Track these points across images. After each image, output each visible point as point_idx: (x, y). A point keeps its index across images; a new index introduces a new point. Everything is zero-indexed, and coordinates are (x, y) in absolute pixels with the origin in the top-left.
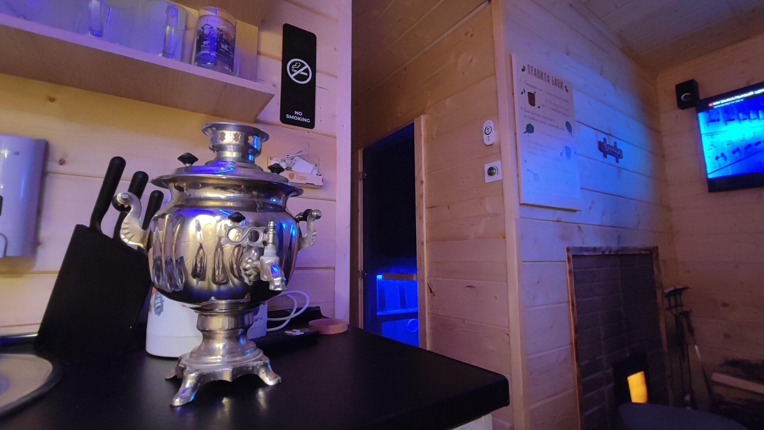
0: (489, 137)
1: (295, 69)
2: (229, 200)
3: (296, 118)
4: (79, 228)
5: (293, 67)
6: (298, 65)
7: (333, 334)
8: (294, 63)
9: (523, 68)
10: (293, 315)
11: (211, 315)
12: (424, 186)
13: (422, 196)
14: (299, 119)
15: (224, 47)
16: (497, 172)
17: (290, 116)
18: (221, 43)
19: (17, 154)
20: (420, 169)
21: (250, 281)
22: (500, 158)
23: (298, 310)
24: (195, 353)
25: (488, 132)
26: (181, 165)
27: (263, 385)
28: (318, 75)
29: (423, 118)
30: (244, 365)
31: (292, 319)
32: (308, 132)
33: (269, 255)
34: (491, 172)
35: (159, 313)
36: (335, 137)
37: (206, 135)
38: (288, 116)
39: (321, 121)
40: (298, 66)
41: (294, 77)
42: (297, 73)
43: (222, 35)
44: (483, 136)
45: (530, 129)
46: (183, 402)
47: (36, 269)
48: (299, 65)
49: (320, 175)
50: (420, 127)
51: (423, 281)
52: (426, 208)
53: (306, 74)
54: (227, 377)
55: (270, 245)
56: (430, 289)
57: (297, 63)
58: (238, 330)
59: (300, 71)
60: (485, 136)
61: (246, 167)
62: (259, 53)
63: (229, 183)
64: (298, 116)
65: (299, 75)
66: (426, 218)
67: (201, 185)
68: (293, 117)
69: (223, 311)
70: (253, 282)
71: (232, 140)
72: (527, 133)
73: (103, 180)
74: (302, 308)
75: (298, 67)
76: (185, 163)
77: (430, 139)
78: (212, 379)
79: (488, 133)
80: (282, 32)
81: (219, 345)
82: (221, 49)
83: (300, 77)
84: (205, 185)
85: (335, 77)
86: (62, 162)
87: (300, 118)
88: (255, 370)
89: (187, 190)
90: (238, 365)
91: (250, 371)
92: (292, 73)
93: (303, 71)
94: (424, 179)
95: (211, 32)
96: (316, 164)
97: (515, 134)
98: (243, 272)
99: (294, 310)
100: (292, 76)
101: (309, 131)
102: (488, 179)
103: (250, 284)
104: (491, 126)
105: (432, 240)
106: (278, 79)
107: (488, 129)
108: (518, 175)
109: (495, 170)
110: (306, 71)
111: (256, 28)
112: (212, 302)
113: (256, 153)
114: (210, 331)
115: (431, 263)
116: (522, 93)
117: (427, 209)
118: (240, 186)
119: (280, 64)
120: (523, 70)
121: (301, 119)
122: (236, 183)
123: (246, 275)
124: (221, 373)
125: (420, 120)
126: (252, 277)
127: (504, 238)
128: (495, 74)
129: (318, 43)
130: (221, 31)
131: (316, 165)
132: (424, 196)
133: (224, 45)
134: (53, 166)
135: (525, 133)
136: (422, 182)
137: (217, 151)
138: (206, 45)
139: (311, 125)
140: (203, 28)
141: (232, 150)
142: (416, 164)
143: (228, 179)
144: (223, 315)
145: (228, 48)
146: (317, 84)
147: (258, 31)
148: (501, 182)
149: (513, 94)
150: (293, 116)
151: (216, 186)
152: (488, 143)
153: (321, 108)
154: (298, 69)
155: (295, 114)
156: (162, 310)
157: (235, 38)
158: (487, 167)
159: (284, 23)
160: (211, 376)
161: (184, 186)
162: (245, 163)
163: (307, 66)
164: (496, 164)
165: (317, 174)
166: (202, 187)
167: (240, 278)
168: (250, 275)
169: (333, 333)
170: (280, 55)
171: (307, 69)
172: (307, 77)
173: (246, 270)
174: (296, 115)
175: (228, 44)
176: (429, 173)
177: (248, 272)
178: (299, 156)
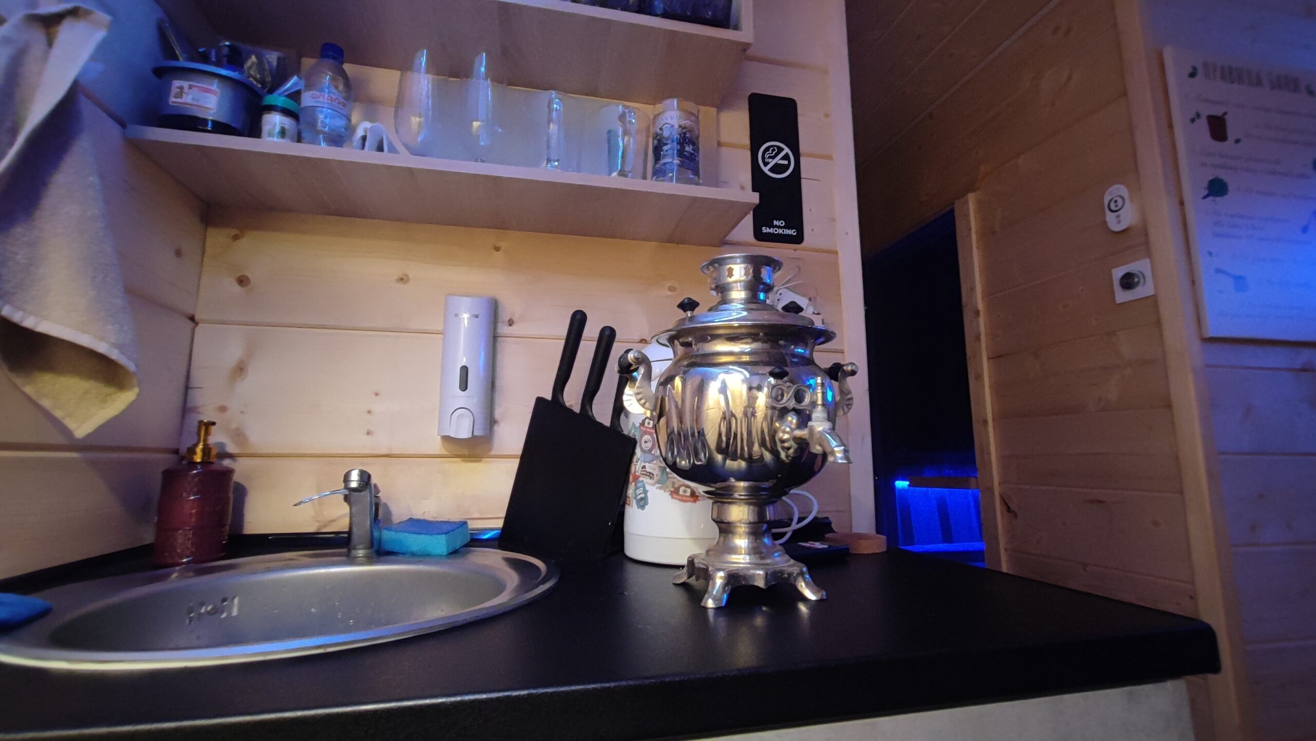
0: (1118, 216)
1: (770, 157)
2: (743, 353)
3: (776, 231)
4: (540, 401)
5: (767, 156)
6: (773, 150)
7: (866, 554)
8: (767, 149)
9: (1190, 70)
10: (794, 526)
11: (730, 503)
12: (982, 320)
13: (978, 338)
14: (780, 231)
15: (689, 148)
16: (1142, 280)
17: (768, 228)
18: (685, 145)
19: (477, 316)
20: (973, 289)
21: (787, 456)
22: (1148, 254)
23: (800, 520)
24: (713, 551)
25: (1116, 206)
26: (681, 314)
27: (804, 599)
28: (803, 161)
29: (972, 198)
30: (778, 569)
31: (795, 532)
32: (795, 250)
33: (820, 420)
34: (1128, 282)
35: (642, 507)
36: (836, 253)
37: (705, 274)
38: (765, 230)
39: (813, 230)
40: (774, 153)
41: (771, 170)
42: (772, 163)
43: (685, 133)
44: (1104, 214)
45: (1217, 188)
46: (717, 604)
47: (493, 453)
48: (775, 150)
49: (818, 314)
50: (967, 216)
51: (990, 489)
52: (989, 359)
53: (786, 162)
54: (761, 583)
55: (820, 407)
56: (1007, 505)
57: (772, 148)
58: (761, 525)
59: (777, 160)
60: (1110, 217)
61: (757, 310)
62: (719, 144)
63: (744, 331)
64: (779, 227)
65: (776, 165)
66: (989, 377)
67: (709, 338)
68: (771, 230)
69: (743, 497)
70: (792, 458)
71: (741, 276)
72: (1211, 198)
73: (563, 342)
74: (807, 517)
75: (773, 155)
76: (685, 311)
77: (987, 233)
78: (743, 583)
79: (1117, 209)
80: (747, 107)
81: (742, 542)
82: (685, 153)
83: (777, 169)
84: (715, 337)
85: (829, 158)
86: (511, 323)
87: (783, 229)
88: (792, 577)
89: (696, 345)
90: (771, 569)
91: (784, 579)
92: (766, 164)
93: (780, 159)
94: (981, 306)
95: (672, 132)
96: (808, 297)
97: (1182, 203)
98: (779, 444)
99: (795, 519)
100: (766, 169)
101: (794, 248)
102: (1122, 296)
103: (787, 461)
104: (1122, 194)
105: (1002, 416)
106: (746, 177)
107: (1116, 201)
108: (1193, 282)
109: (1138, 277)
110: (786, 157)
111: (713, 110)
112: (731, 484)
113: (768, 289)
114: (729, 523)
115: (1005, 460)
116: (1193, 120)
117: (991, 360)
118: (758, 335)
119: (748, 154)
120: (1193, 75)
121: (783, 231)
122: (752, 331)
123: (783, 448)
124: (753, 577)
125: (967, 202)
126: (791, 451)
127: (1169, 406)
128: (1125, 94)
129: (799, 111)
130: (684, 128)
131: (810, 298)
132: (983, 338)
133: (689, 146)
134: (503, 329)
135: (1205, 197)
136: (977, 313)
137: (722, 293)
138: (667, 151)
139: (798, 239)
140: (661, 129)
141: (739, 289)
142: (962, 281)
143: (740, 327)
144: (743, 504)
145: (693, 150)
146: (803, 175)
147: (717, 114)
148: (1153, 301)
149: (1171, 126)
150: (772, 228)
151: (727, 337)
152: (1117, 228)
153: (810, 210)
154: (773, 158)
155: (775, 224)
156: (646, 503)
157: (699, 134)
158: (1118, 273)
159: (749, 94)
160: (742, 578)
161: (692, 341)
162: (755, 305)
163: (787, 150)
164: (1140, 266)
165: (813, 313)
166: (711, 340)
167: (775, 453)
168: (789, 449)
169: (866, 552)
170: (747, 141)
171: (787, 155)
172: (788, 166)
173: (783, 441)
174: (776, 226)
175: (694, 144)
176: (989, 294)
177: (786, 445)
178: (786, 288)
